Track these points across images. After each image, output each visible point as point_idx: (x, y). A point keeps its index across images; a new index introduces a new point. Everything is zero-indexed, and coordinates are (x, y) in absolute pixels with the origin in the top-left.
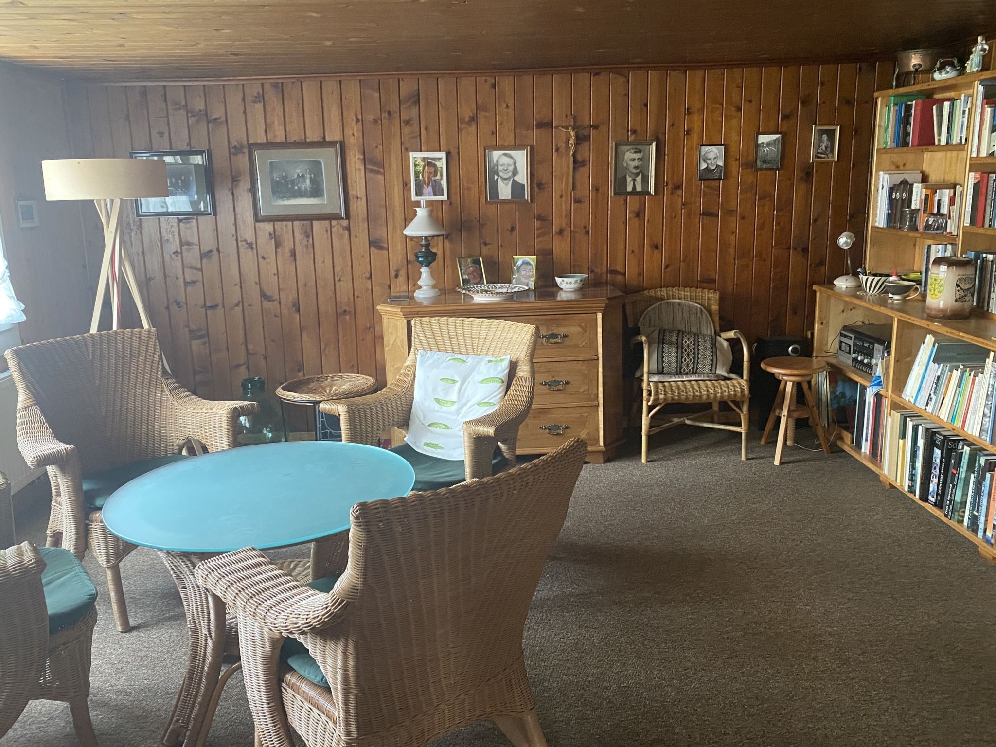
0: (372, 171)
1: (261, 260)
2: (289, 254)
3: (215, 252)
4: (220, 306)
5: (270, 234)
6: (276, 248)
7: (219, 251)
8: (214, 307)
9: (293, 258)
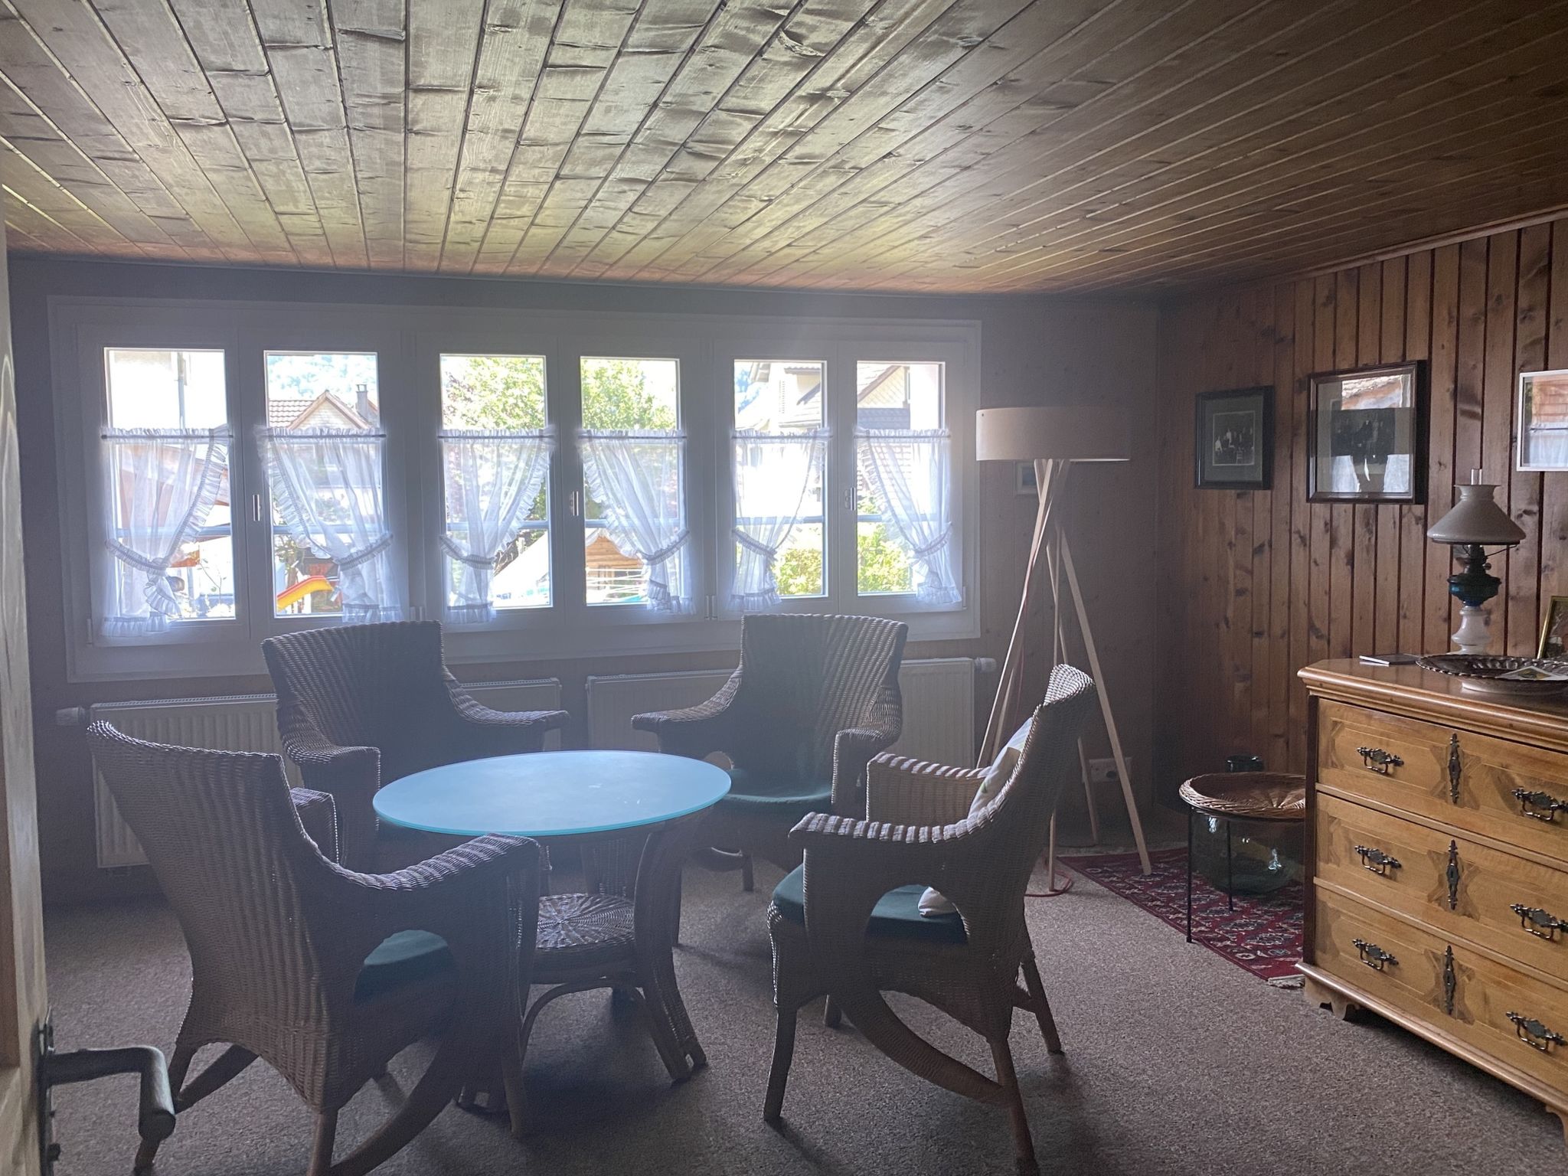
0: (1465, 413)
1: (1312, 564)
2: (1345, 561)
3: (1267, 548)
4: (1266, 634)
5: (1326, 524)
6: (1331, 547)
7: (1271, 546)
8: (1259, 634)
9: (1349, 567)
